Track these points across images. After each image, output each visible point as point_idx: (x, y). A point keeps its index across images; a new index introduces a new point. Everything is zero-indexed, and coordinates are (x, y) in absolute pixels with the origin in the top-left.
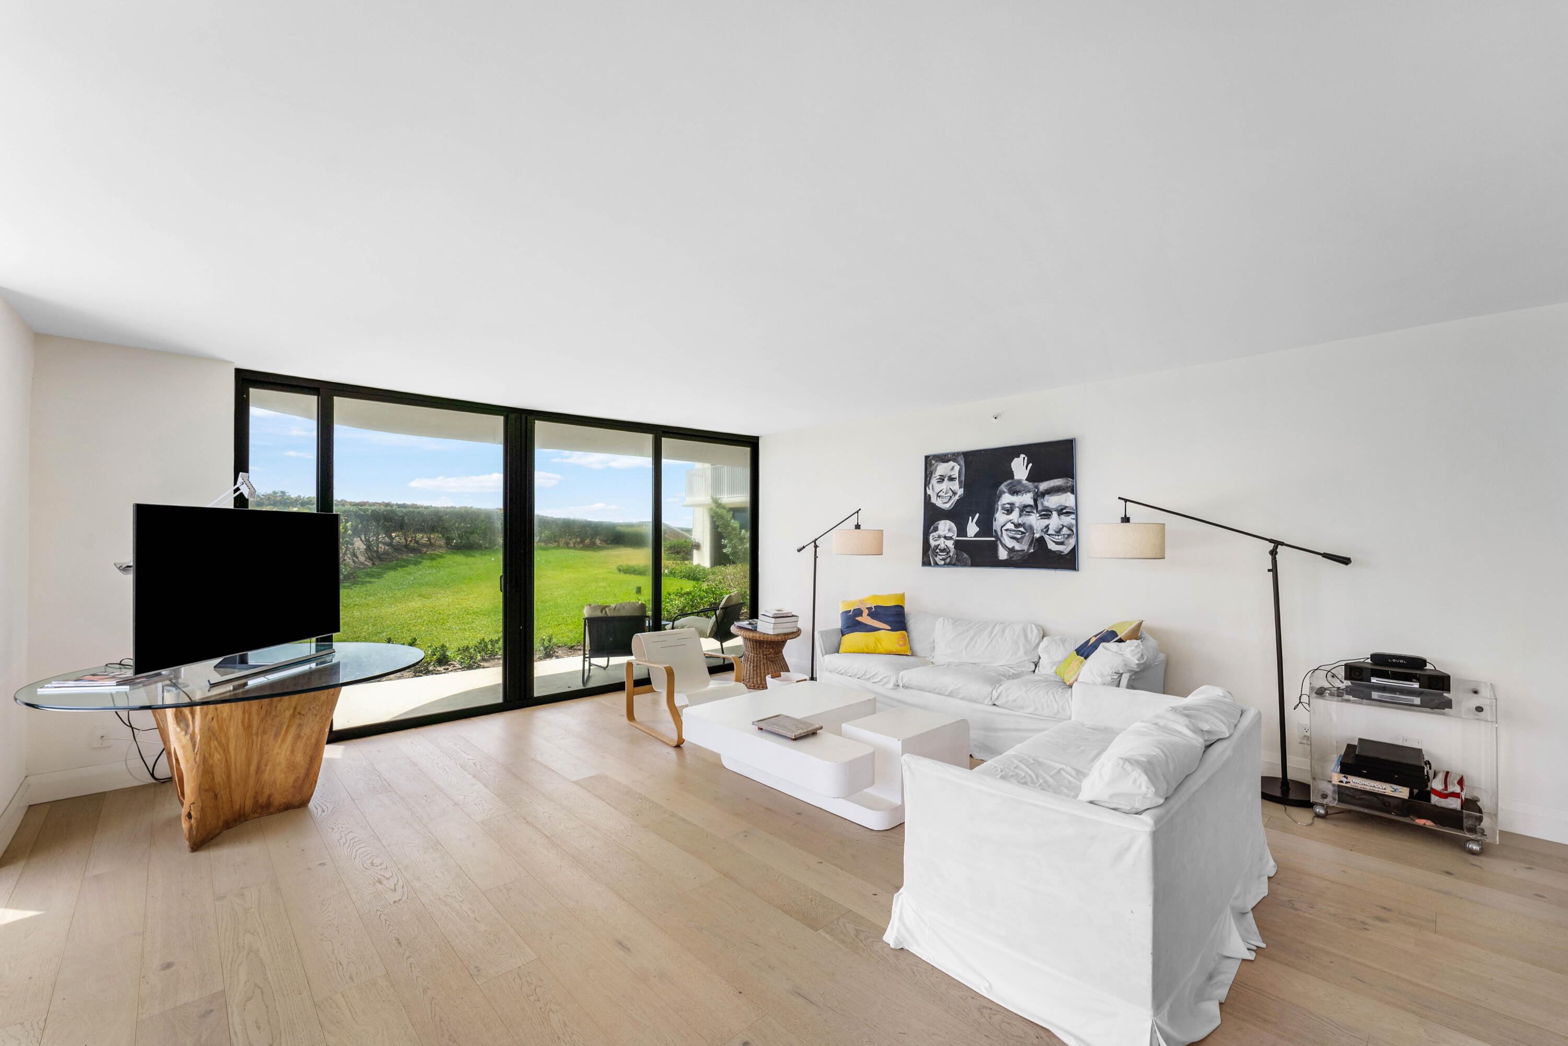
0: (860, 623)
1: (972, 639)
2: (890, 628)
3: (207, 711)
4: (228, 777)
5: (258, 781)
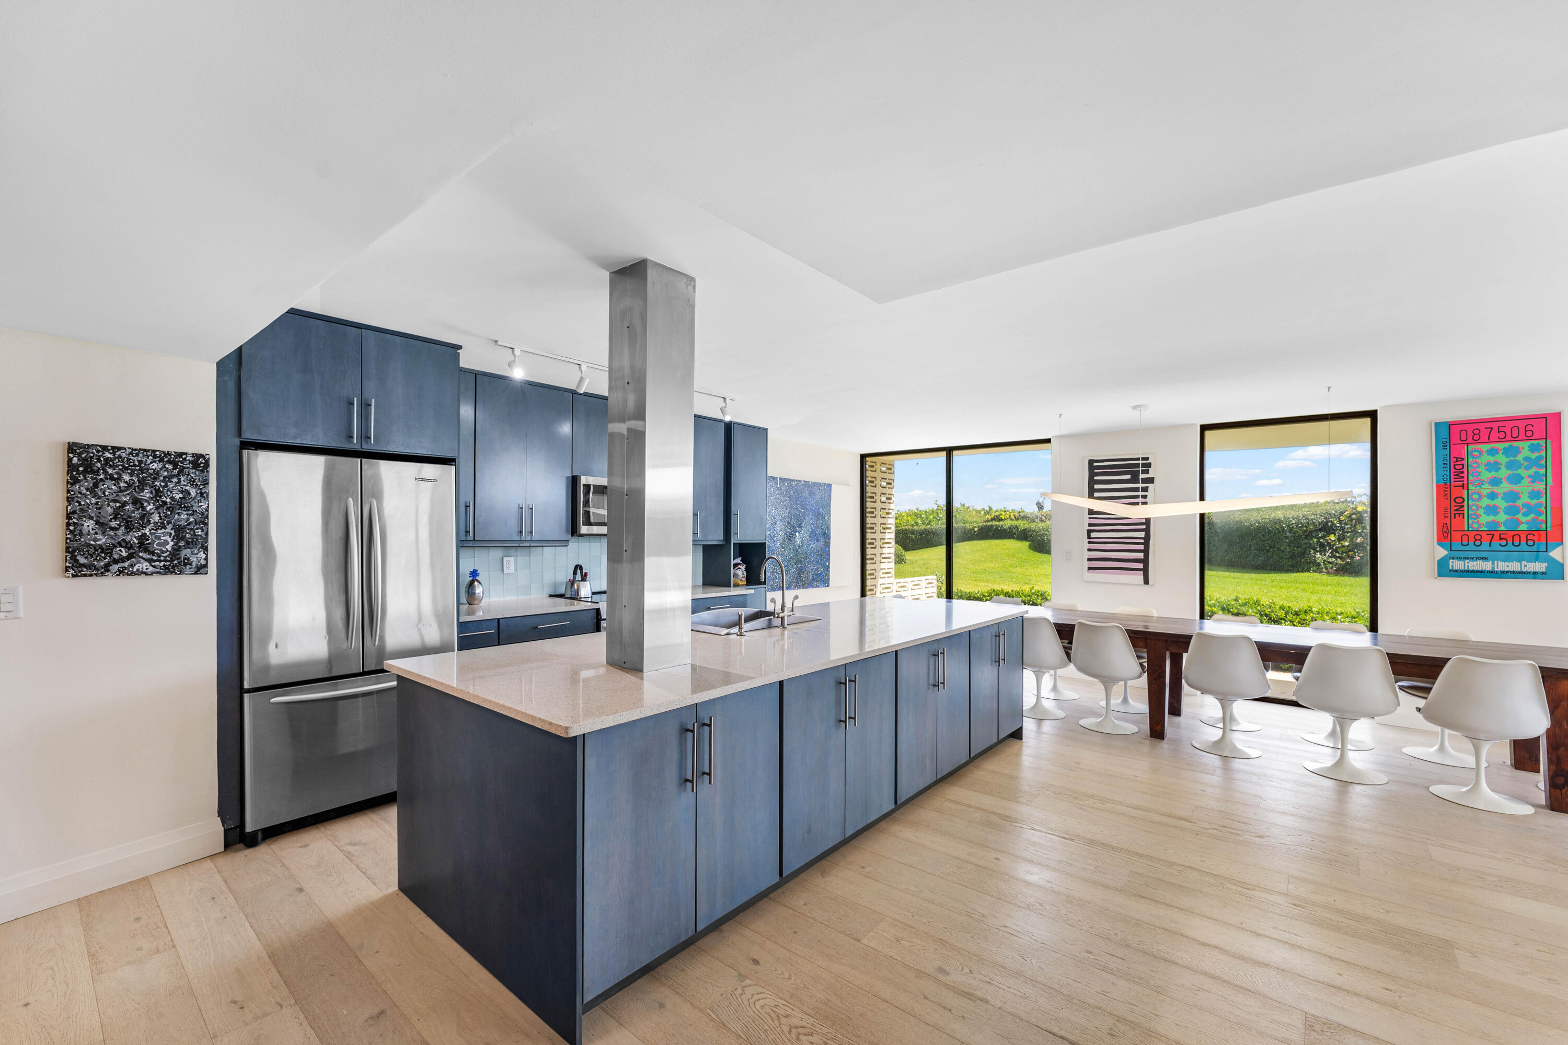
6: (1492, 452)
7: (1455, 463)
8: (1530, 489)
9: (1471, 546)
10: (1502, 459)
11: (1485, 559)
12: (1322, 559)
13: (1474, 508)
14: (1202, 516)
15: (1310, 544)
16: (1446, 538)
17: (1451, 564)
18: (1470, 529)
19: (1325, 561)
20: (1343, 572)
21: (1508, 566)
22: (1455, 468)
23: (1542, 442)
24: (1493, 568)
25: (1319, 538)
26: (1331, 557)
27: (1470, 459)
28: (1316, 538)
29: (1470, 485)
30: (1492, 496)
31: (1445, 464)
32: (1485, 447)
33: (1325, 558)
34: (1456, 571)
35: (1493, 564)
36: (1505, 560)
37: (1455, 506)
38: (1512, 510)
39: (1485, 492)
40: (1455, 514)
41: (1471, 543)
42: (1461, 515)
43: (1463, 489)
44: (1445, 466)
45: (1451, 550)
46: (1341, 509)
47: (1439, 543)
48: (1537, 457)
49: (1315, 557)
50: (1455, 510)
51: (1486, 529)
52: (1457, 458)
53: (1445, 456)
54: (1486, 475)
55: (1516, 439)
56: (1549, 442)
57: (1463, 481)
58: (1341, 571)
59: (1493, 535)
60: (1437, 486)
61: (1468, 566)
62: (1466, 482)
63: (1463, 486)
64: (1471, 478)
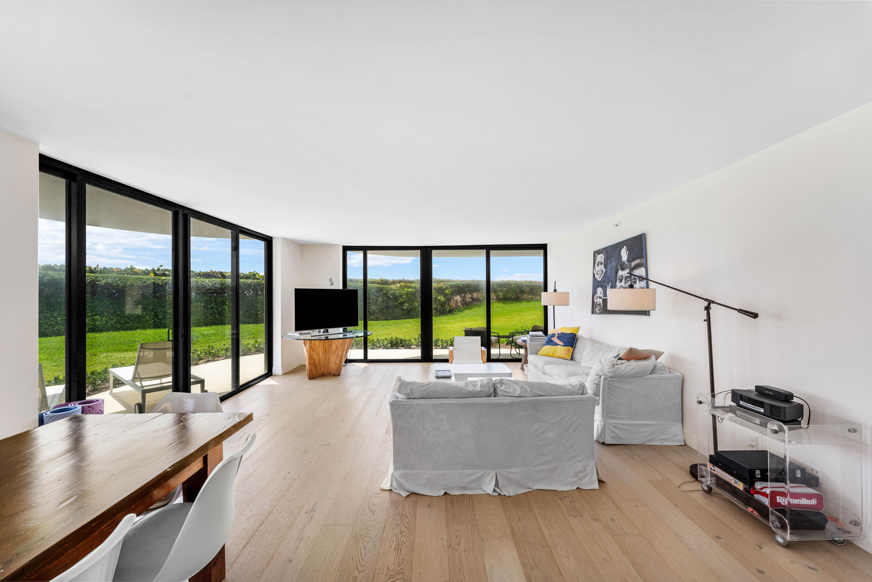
0: (552, 341)
1: (596, 354)
2: (563, 344)
3: (311, 343)
4: (320, 363)
5: (328, 366)
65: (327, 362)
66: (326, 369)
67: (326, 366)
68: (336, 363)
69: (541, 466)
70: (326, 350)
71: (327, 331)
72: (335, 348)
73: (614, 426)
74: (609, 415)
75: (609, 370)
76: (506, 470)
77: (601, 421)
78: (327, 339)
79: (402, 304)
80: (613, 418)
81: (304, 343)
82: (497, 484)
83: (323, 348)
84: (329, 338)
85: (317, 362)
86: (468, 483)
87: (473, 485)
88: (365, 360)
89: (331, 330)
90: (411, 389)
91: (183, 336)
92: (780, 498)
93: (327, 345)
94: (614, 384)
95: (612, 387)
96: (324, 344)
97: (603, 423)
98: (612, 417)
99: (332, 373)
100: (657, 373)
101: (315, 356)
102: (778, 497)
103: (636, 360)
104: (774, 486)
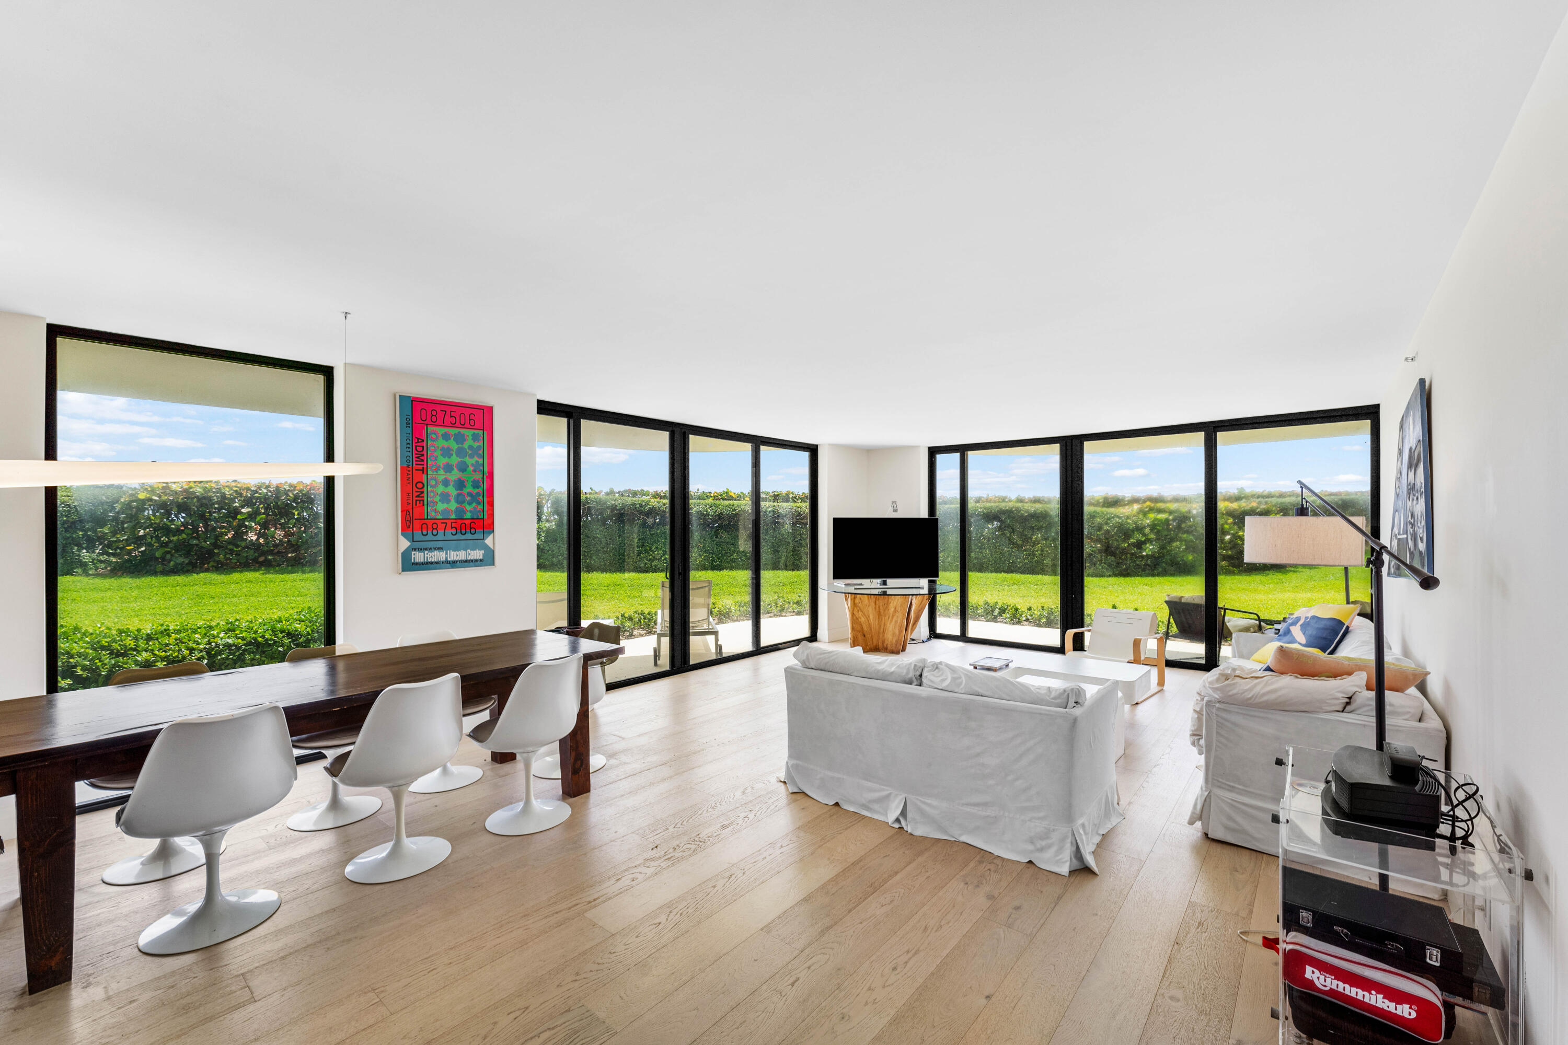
3: (855, 598)
4: (871, 629)
5: (883, 636)
6: (446, 437)
7: (417, 444)
8: (473, 478)
9: (430, 537)
10: (453, 445)
11: (440, 549)
12: (90, 557)
13: (432, 494)
14: (51, 493)
15: (73, 538)
16: (408, 527)
17: (413, 556)
18: (429, 518)
19: (93, 560)
20: (121, 572)
21: (457, 555)
22: (416, 450)
23: (481, 432)
24: (446, 558)
25: (86, 531)
26: (102, 554)
27: (429, 442)
28: (82, 531)
29: (429, 470)
30: (446, 483)
31: (408, 444)
32: (441, 430)
33: (94, 556)
34: (418, 564)
35: (447, 554)
36: (457, 549)
37: (416, 492)
38: (460, 499)
39: (441, 478)
40: (416, 501)
41: (430, 532)
42: (422, 502)
43: (423, 473)
44: (408, 446)
45: (413, 541)
46: (113, 495)
47: (404, 532)
48: (478, 446)
49: (79, 556)
50: (416, 497)
51: (441, 517)
52: (418, 439)
53: (408, 435)
54: (442, 461)
55: (463, 426)
56: (485, 433)
57: (423, 465)
58: (118, 571)
59: (446, 523)
60: (402, 468)
61: (427, 557)
62: (425, 466)
63: (423, 470)
64: (429, 462)
65: (882, 630)
66: (880, 641)
67: (881, 636)
68: (894, 634)
69: (973, 807)
70: (879, 611)
71: (885, 583)
72: (892, 610)
73: (1232, 805)
74: (1220, 780)
75: (1211, 686)
76: (920, 799)
77: (1204, 789)
78: (884, 594)
79: (1139, 545)
80: (1232, 789)
81: (846, 596)
82: (904, 813)
83: (875, 608)
84: (888, 593)
85: (865, 629)
86: (870, 801)
87: (876, 806)
88: (963, 637)
89: (891, 582)
90: (807, 655)
91: (680, 574)
92: (1313, 972)
93: (881, 604)
94: (1233, 718)
95: (1227, 724)
96: (877, 602)
97: (1207, 793)
98: (1230, 786)
99: (889, 648)
100: (1357, 712)
101: (863, 619)
102: (1309, 969)
103: (1299, 676)
104: (1337, 955)
